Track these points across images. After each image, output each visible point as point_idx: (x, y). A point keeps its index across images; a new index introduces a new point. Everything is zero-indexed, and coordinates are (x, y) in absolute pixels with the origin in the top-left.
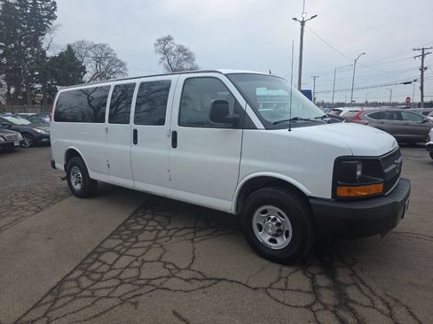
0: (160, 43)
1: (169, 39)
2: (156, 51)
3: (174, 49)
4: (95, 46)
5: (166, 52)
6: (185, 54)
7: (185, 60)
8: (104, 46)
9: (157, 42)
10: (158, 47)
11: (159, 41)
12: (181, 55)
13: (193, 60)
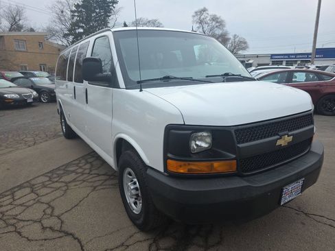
0: (197, 15)
1: (204, 10)
2: (193, 22)
3: (208, 19)
4: (149, 22)
5: (201, 22)
6: (217, 22)
7: (217, 27)
8: (156, 21)
9: (194, 14)
10: (195, 18)
11: (196, 13)
12: (214, 23)
13: (224, 26)
